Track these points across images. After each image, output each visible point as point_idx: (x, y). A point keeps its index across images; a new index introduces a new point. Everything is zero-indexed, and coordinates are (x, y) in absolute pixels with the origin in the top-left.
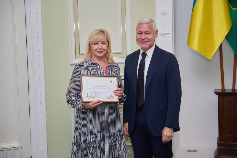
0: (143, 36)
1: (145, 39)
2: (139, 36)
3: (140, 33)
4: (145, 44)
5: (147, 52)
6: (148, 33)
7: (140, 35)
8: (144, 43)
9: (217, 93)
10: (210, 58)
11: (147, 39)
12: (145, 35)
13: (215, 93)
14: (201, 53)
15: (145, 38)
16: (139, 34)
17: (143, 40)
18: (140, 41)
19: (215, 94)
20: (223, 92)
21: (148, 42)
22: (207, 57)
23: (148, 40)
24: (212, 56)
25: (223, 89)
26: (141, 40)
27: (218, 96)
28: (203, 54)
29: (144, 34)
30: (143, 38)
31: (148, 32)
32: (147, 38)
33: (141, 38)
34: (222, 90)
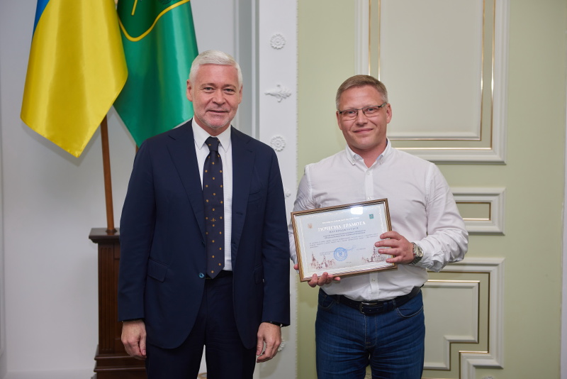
0: (219, 96)
1: (224, 103)
2: (206, 94)
3: (208, 89)
4: (220, 116)
5: (220, 137)
6: (228, 90)
7: (210, 93)
8: (220, 114)
9: (94, 239)
10: (77, 154)
11: (227, 104)
12: (222, 95)
13: (90, 237)
14: (53, 142)
15: (225, 101)
16: (206, 91)
17: (219, 105)
18: (208, 107)
19: (91, 242)
20: (111, 235)
21: (227, 114)
22: (68, 151)
23: (228, 109)
24: (83, 148)
25: (111, 229)
26: (211, 106)
27: (97, 245)
28: (59, 144)
29: (219, 91)
30: (220, 100)
31: (229, 88)
32: (227, 102)
33: (214, 100)
34: (108, 231)
